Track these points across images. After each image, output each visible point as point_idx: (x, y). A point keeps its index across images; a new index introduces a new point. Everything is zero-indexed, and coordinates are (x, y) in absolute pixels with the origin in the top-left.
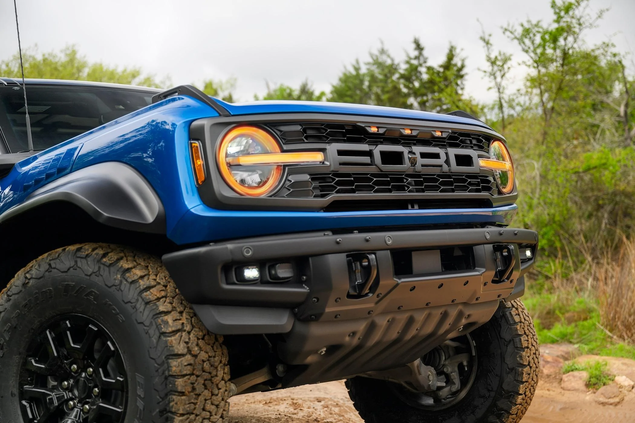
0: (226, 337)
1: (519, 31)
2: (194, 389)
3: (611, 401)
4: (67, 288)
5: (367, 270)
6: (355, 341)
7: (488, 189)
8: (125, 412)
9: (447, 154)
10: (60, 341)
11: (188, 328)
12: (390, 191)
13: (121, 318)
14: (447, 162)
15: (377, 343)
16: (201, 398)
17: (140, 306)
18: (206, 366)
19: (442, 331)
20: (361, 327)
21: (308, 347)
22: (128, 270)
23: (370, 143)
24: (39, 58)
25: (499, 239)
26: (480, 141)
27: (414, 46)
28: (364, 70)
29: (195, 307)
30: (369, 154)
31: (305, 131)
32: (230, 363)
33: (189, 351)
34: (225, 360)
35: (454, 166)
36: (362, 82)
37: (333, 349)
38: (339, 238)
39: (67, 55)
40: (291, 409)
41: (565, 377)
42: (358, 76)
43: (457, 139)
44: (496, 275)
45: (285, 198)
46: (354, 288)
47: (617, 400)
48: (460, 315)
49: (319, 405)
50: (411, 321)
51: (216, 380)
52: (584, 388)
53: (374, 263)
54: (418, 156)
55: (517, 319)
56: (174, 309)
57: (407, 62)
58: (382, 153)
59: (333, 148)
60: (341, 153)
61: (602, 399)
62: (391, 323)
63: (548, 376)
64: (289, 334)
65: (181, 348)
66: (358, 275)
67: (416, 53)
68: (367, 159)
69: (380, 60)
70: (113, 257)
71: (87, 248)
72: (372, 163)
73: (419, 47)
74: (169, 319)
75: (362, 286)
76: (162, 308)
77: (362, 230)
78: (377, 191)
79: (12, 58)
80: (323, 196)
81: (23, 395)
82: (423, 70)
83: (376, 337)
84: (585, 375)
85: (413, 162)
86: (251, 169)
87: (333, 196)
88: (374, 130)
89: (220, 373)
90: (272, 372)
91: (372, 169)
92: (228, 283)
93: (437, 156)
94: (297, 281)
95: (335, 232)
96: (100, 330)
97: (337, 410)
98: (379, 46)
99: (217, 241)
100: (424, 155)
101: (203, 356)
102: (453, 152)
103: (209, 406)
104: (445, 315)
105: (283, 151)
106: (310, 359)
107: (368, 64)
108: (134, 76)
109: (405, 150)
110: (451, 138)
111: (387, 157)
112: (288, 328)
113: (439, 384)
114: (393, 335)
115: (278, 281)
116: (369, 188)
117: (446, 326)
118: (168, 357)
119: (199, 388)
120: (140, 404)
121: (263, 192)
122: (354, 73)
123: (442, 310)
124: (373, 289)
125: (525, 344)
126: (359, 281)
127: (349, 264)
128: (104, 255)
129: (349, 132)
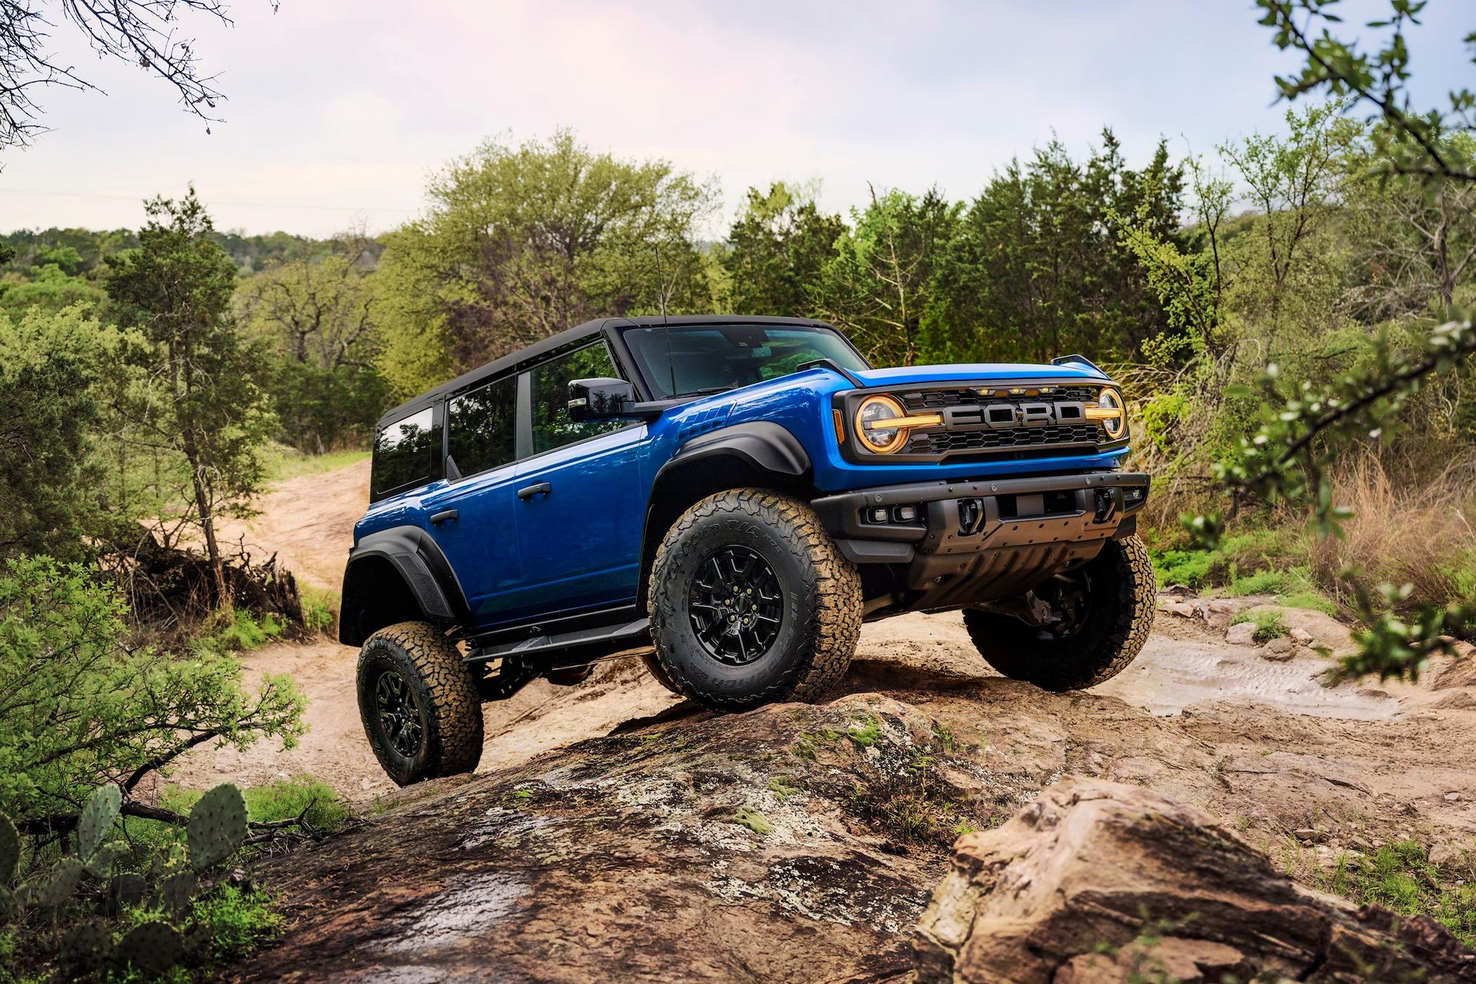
0: (859, 565)
1: (1243, 150)
2: (836, 605)
3: (1280, 656)
4: (733, 525)
5: (975, 513)
6: (966, 571)
7: (1094, 437)
8: (780, 624)
9: (1053, 408)
10: (725, 567)
11: (831, 558)
12: (997, 445)
13: (778, 549)
14: (1054, 415)
15: (986, 575)
16: (842, 613)
17: (794, 540)
18: (846, 589)
19: (1046, 566)
20: (971, 560)
21: (925, 575)
22: (783, 511)
23: (980, 404)
24: (515, 150)
25: (1101, 484)
26: (1088, 392)
27: (1103, 140)
28: (1024, 176)
29: (837, 541)
30: (981, 413)
31: (925, 397)
32: (863, 587)
33: (833, 576)
34: (859, 585)
35: (1060, 418)
36: (1021, 195)
37: (947, 577)
38: (952, 486)
39: (558, 145)
40: (910, 651)
41: (1231, 629)
42: (1015, 184)
43: (1063, 392)
44: (1097, 516)
45: (907, 456)
46: (964, 527)
47: (1287, 654)
48: (1064, 551)
49: (939, 648)
50: (1016, 556)
51: (853, 600)
52: (1252, 642)
53: (979, 507)
54: (1025, 411)
55: (1131, 557)
56: (821, 543)
57: (1093, 165)
58: (991, 412)
59: (948, 411)
60: (955, 414)
61: (1269, 653)
62: (998, 557)
63: (1213, 628)
64: (910, 563)
65: (827, 574)
66: (968, 517)
67: (1107, 151)
68: (978, 418)
69: (1051, 160)
70: (770, 500)
71: (748, 492)
72: (983, 421)
73: (1111, 141)
74: (817, 550)
75: (970, 526)
76: (812, 542)
77: (972, 479)
78: (986, 445)
79: (475, 151)
80: (939, 452)
81: (693, 610)
82: (1117, 178)
83: (984, 569)
84: (1253, 627)
85: (1020, 418)
86: (881, 431)
87: (948, 452)
88: (984, 392)
89: (856, 595)
90: (895, 597)
91: (983, 426)
92: (864, 522)
93: (1043, 410)
94: (917, 522)
95: (950, 481)
96: (759, 558)
97: (958, 652)
98: (1051, 139)
99: (854, 489)
100: (1030, 411)
101: (843, 580)
102: (1059, 405)
103: (847, 620)
104: (1048, 552)
105: (906, 416)
106: (927, 586)
107: (1034, 165)
108: (660, 176)
109: (1012, 408)
110: (1058, 392)
111: (996, 415)
112: (910, 560)
113: (1054, 619)
114: (1000, 567)
115: (902, 522)
116: (979, 444)
117: (1051, 561)
118: (817, 580)
119: (840, 605)
120: (794, 615)
121: (888, 450)
122: (1009, 179)
123: (1046, 547)
124: (981, 528)
125: (1138, 581)
126: (968, 521)
127: (960, 507)
128: (763, 499)
129: (962, 395)
